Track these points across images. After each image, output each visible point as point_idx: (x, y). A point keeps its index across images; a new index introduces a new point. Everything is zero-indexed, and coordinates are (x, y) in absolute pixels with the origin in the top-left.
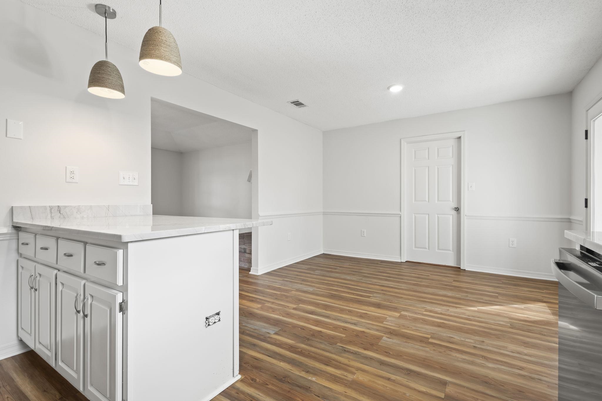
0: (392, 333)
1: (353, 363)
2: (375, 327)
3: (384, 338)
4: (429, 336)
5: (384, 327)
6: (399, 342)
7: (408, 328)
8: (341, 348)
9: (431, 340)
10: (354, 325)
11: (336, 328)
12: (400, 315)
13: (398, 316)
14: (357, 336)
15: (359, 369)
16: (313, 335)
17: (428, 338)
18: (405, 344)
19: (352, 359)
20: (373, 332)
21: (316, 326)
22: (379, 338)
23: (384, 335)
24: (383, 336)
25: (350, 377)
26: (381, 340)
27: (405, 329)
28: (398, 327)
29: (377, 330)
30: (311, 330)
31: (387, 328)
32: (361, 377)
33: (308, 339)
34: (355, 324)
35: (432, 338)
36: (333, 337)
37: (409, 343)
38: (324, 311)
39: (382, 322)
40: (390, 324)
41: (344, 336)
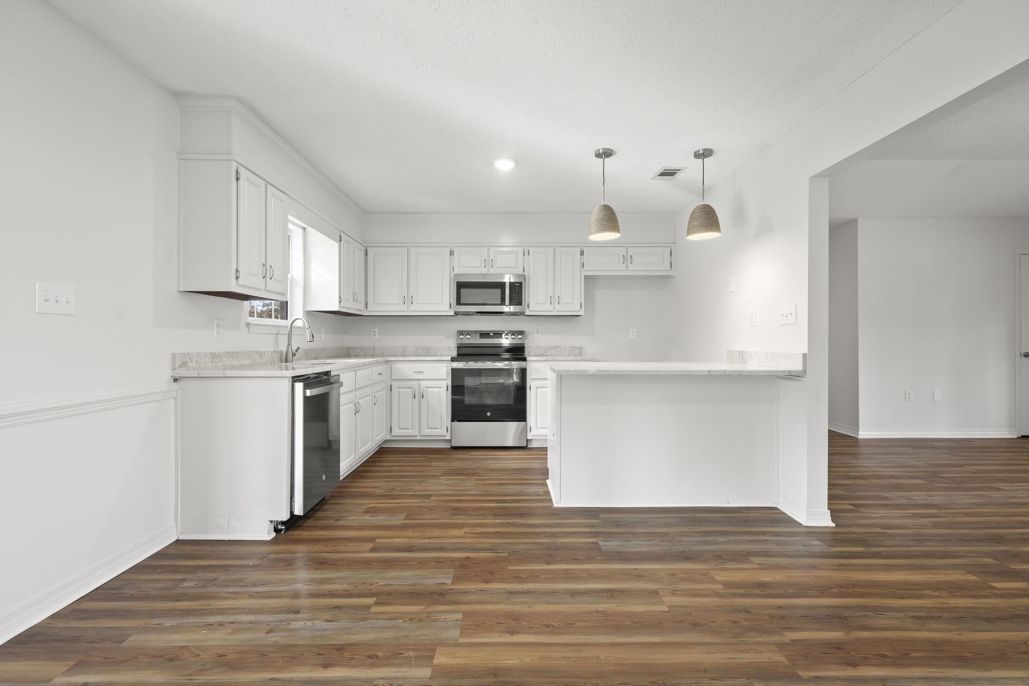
0: (438, 596)
1: (474, 540)
2: (474, 597)
3: (449, 581)
4: (374, 609)
5: (457, 603)
6: (425, 581)
7: (411, 619)
8: (499, 551)
9: (372, 600)
12: (432, 657)
13: (439, 650)
15: (463, 537)
17: (377, 604)
18: (414, 582)
19: (476, 543)
20: (471, 587)
22: (457, 579)
23: (452, 587)
24: (453, 583)
25: (467, 530)
26: (453, 577)
27: (417, 613)
28: (430, 613)
29: (466, 592)
31: (452, 603)
32: (456, 532)
35: (368, 607)
37: (410, 585)
39: (467, 615)
40: (448, 617)
41: (509, 568)
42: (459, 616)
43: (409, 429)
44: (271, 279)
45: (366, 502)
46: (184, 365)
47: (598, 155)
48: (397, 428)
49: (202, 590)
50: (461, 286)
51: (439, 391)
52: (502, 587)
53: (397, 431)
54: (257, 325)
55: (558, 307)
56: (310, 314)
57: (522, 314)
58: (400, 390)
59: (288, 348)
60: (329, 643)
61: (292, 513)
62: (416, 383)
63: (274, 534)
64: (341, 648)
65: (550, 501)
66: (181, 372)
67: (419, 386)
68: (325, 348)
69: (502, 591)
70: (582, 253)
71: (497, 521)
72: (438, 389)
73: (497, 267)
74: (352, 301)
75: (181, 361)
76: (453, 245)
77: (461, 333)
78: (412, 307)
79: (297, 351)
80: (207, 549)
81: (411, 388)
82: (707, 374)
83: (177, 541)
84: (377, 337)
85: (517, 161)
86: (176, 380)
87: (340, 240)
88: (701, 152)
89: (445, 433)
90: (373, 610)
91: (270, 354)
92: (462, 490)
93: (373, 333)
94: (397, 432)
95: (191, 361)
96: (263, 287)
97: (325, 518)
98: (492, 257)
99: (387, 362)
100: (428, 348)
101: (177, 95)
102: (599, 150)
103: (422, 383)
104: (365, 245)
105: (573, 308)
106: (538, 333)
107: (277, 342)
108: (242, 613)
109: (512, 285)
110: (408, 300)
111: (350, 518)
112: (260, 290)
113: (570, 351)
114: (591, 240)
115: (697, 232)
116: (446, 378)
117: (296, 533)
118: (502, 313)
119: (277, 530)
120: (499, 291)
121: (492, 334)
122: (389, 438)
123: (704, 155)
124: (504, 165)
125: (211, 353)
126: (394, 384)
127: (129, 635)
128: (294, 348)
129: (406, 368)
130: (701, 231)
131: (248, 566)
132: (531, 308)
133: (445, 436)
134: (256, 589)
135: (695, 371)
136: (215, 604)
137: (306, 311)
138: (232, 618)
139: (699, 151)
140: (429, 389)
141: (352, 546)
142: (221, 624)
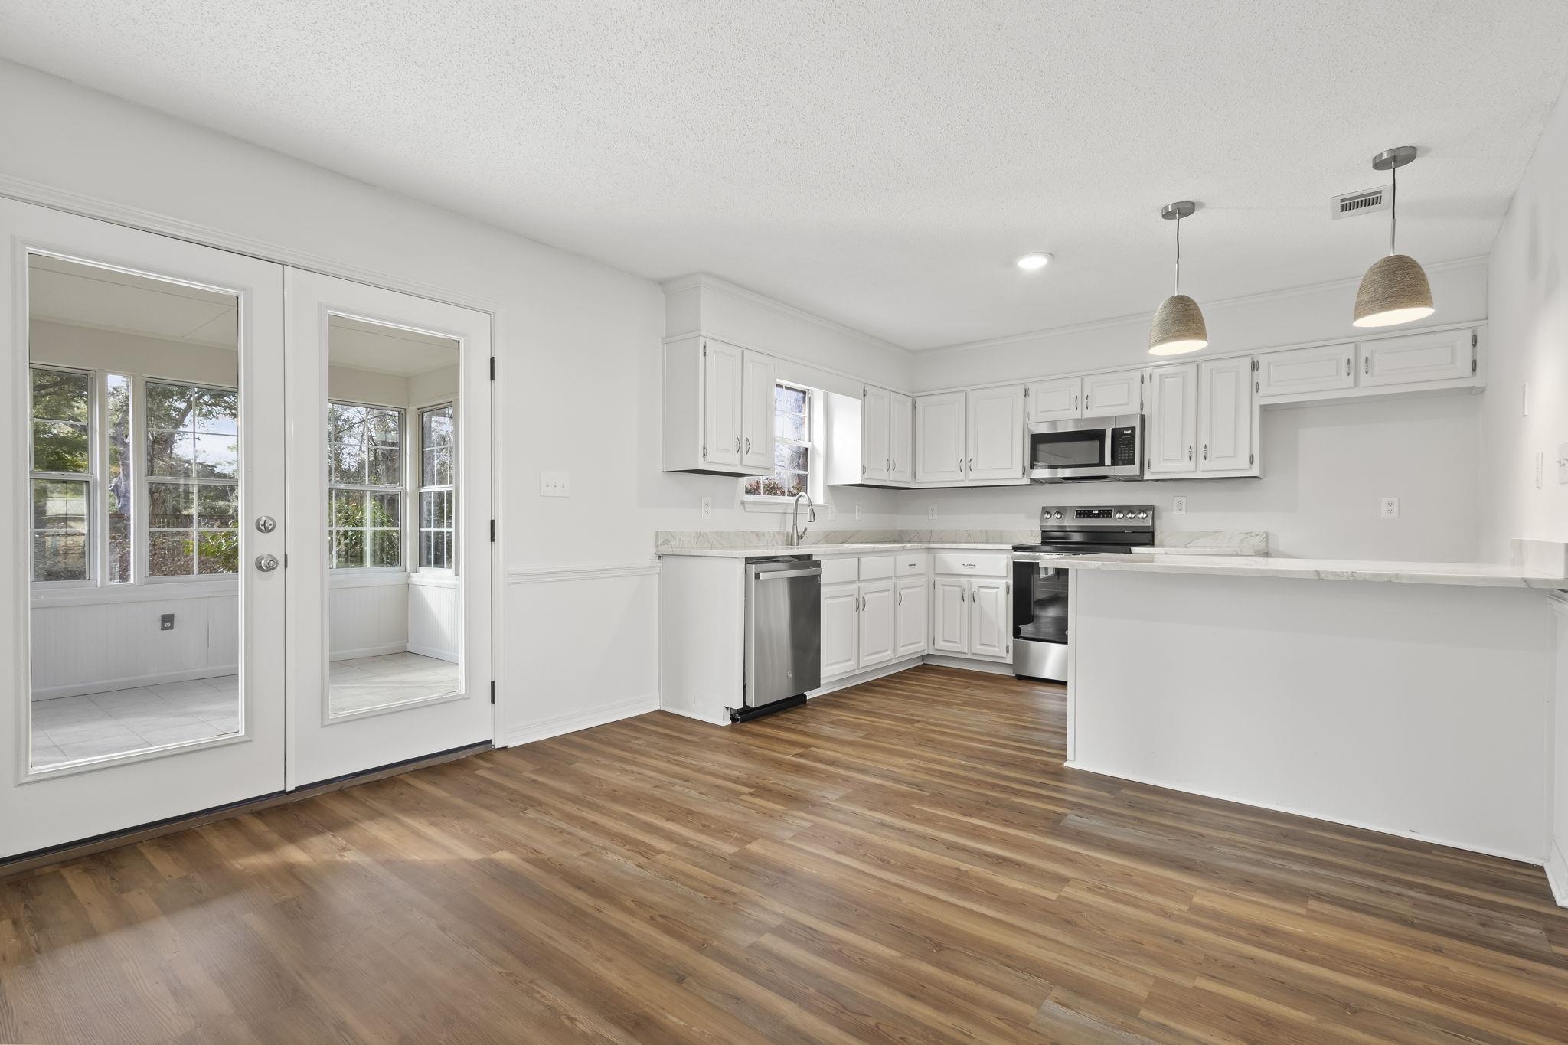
0: (810, 805)
1: (910, 773)
2: (841, 816)
3: (835, 798)
5: (818, 815)
7: (765, 813)
8: (922, 789)
9: (749, 790)
10: (884, 822)
11: (931, 821)
12: (748, 842)
13: (759, 840)
14: (887, 804)
16: (981, 810)
17: (751, 794)
19: (907, 775)
20: (850, 807)
21: (978, 826)
22: (845, 798)
23: (831, 802)
24: (836, 800)
25: (915, 761)
26: (844, 795)
29: (838, 810)
30: (987, 818)
31: (814, 813)
33: (987, 803)
34: (884, 825)
36: (937, 804)
37: (796, 790)
38: (965, 867)
39: (814, 826)
40: (798, 822)
42: (809, 825)
43: (956, 642)
44: (747, 453)
45: (841, 714)
46: (666, 542)
47: (1167, 215)
48: (941, 639)
49: (643, 748)
50: (1037, 441)
51: (996, 593)
52: (878, 816)
53: (942, 643)
54: (754, 503)
55: (1204, 465)
56: (834, 489)
57: (1139, 478)
58: (946, 588)
59: (793, 529)
60: (685, 806)
61: (744, 703)
62: (966, 579)
63: (730, 722)
64: (689, 813)
65: (1064, 758)
66: (664, 549)
67: (969, 583)
68: (858, 531)
69: (876, 820)
70: (1254, 366)
71: (964, 762)
72: (995, 591)
73: (1097, 407)
74: (885, 470)
75: (663, 539)
76: (1027, 380)
77: (1046, 511)
78: (972, 475)
79: (804, 533)
80: (674, 721)
81: (960, 586)
82: (1315, 577)
83: (659, 710)
84: (936, 517)
85: (1051, 255)
86: (659, 557)
87: (865, 396)
88: (1385, 158)
89: (1004, 654)
90: (744, 797)
91: (772, 535)
92: (963, 724)
93: (930, 511)
94: (942, 645)
95: (674, 539)
96: (739, 462)
97: (788, 719)
98: (1087, 392)
99: (929, 549)
100: (1001, 532)
101: (662, 283)
102: (1167, 207)
103: (973, 580)
104: (913, 395)
105: (1240, 466)
106: (1179, 509)
107: (784, 523)
108: (650, 770)
109: (1116, 433)
110: (967, 465)
111: (810, 724)
112: (736, 465)
113: (1242, 540)
114: (1153, 355)
115: (1372, 311)
116: (1005, 575)
117: (749, 726)
118: (1105, 477)
119: (733, 718)
120: (1096, 443)
121: (1097, 512)
122: (931, 652)
123: (1395, 161)
124: (1033, 263)
125: (696, 533)
126: (938, 579)
127: (577, 762)
128: (801, 530)
129: (954, 560)
130: (1373, 310)
131: (689, 741)
132: (1154, 468)
133: (1004, 658)
134: (677, 758)
135: (1286, 571)
136: (641, 759)
137: (829, 486)
138: (642, 771)
139: (1381, 155)
140: (982, 590)
141: (783, 747)
142: (632, 772)
